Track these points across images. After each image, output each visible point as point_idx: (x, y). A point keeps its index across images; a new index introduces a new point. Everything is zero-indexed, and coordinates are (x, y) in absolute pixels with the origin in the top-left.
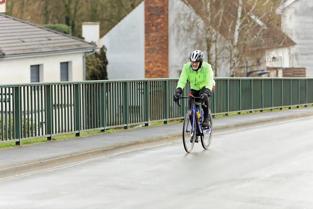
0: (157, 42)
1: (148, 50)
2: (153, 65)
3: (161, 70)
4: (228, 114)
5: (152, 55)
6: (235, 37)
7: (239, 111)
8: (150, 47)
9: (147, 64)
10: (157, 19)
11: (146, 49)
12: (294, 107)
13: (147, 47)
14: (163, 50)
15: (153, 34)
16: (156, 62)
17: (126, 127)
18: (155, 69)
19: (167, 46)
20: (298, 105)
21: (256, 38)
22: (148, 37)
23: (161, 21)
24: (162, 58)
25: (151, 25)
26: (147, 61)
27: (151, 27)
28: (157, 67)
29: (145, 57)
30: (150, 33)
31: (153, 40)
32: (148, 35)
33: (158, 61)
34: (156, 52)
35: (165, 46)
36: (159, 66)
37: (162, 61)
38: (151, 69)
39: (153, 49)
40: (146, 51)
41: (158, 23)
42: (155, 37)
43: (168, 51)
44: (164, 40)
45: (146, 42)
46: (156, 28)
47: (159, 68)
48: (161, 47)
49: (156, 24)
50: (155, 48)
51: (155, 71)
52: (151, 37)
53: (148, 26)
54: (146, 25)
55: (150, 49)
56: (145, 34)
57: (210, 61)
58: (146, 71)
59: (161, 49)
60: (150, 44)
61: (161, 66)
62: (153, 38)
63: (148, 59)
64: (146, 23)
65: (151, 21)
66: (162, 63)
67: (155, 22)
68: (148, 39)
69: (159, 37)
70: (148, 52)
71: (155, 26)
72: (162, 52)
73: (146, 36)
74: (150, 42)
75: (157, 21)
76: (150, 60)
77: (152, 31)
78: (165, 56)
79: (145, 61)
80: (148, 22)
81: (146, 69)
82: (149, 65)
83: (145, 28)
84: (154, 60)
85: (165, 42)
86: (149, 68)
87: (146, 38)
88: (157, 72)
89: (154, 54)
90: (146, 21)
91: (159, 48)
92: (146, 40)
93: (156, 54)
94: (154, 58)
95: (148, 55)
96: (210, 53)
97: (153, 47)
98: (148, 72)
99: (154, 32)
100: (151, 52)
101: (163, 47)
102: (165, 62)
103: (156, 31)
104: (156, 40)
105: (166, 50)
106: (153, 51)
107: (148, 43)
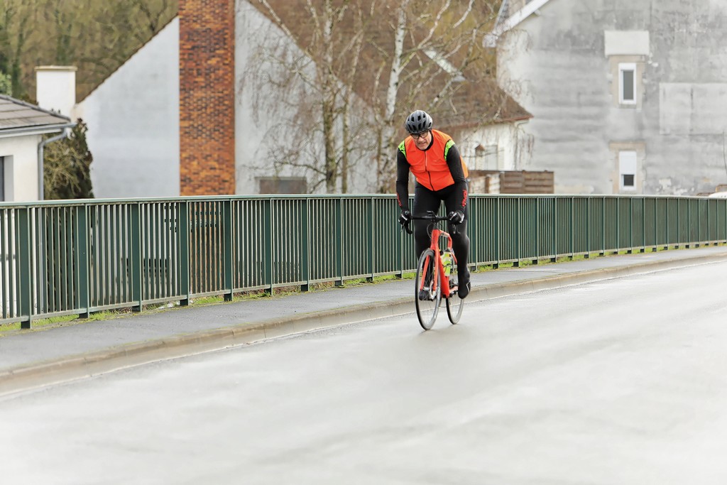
0: (208, 111)
1: (187, 130)
2: (198, 163)
3: (219, 176)
4: (371, 278)
5: (196, 141)
6: (388, 101)
7: (399, 272)
8: (191, 123)
9: (184, 162)
10: (209, 59)
11: (181, 128)
12: (525, 262)
13: (186, 124)
14: (221, 130)
15: (200, 94)
16: (206, 158)
17: (138, 309)
18: (203, 174)
19: (232, 121)
20: (535, 258)
21: (437, 102)
22: (187, 100)
23: (218, 62)
24: (219, 149)
25: (195, 72)
26: (184, 155)
27: (195, 77)
28: (208, 168)
29: (182, 146)
30: (193, 90)
31: (199, 107)
32: (187, 95)
33: (210, 156)
34: (207, 136)
35: (227, 120)
36: (213, 167)
37: (219, 156)
38: (195, 174)
39: (200, 128)
40: (182, 133)
41: (211, 66)
42: (204, 100)
43: (233, 133)
44: (224, 108)
45: (182, 112)
46: (206, 79)
47: (212, 171)
48: (216, 123)
49: (206, 69)
50: (204, 125)
51: (203, 178)
52: (195, 100)
53: (187, 74)
54: (183, 72)
55: (191, 128)
56: (181, 94)
57: (330, 156)
58: (183, 178)
59: (216, 128)
60: (192, 117)
61: (217, 166)
62: (199, 102)
63: (188, 151)
64: (182, 67)
65: (195, 62)
66: (221, 161)
67: (204, 64)
68: (187, 105)
69: (213, 100)
70: (187, 135)
71: (203, 74)
72: (221, 135)
73: (182, 97)
74: (192, 112)
75: (209, 62)
76: (191, 153)
77: (197, 87)
78: (227, 143)
79: (181, 155)
80: (188, 64)
81: (182, 175)
82: (189, 164)
83: (181, 80)
84: (202, 154)
85: (227, 112)
86: (190, 171)
87: (182, 102)
88: (208, 181)
89: (202, 138)
90: (183, 64)
91: (212, 125)
92: (182, 107)
93: (205, 138)
94: (203, 148)
95: (187, 140)
96: (331, 137)
97: (200, 123)
98: (187, 181)
99: (202, 87)
100: (195, 135)
101: (222, 122)
102: (228, 159)
103: (205, 87)
104: (206, 108)
105: (230, 130)
106: (200, 133)
107: (187, 115)
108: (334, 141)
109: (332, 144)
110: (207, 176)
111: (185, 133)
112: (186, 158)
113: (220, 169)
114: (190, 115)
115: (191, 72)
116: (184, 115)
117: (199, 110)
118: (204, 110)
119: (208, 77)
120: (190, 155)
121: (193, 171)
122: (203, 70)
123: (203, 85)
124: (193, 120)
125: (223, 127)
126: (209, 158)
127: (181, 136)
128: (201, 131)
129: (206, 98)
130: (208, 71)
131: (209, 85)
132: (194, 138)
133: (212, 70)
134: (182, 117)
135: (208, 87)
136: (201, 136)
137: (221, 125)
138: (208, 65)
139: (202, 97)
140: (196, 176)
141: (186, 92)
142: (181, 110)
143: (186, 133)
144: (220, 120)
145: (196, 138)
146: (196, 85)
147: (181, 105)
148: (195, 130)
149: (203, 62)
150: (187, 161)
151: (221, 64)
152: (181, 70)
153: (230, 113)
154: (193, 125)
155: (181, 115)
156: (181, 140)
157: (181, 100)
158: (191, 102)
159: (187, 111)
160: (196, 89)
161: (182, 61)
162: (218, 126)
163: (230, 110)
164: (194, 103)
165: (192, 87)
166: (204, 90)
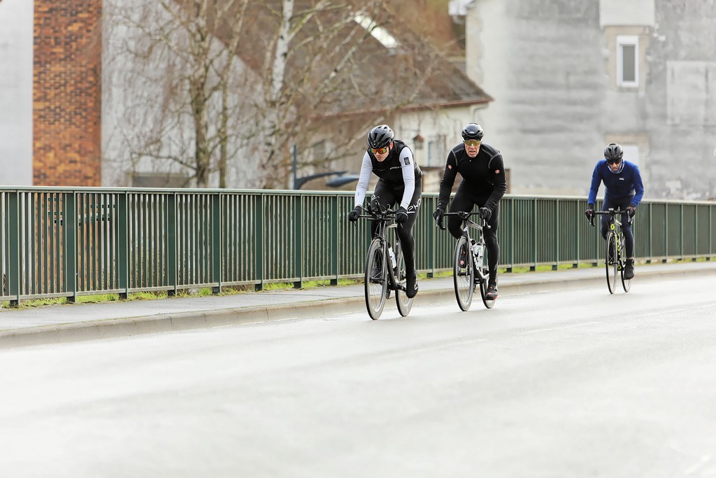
0: (69, 89)
1: (42, 113)
2: (55, 155)
3: (80, 171)
5: (52, 127)
8: (47, 104)
9: (38, 153)
10: (69, 24)
11: (35, 111)
13: (41, 105)
14: (84, 114)
15: (57, 68)
16: (65, 148)
18: (61, 169)
19: (98, 102)
22: (43, 76)
23: (80, 28)
24: (81, 137)
25: (52, 41)
26: (38, 145)
27: (53, 47)
28: (67, 161)
29: (35, 133)
30: (50, 63)
31: (57, 85)
32: (42, 69)
33: (70, 145)
34: (66, 120)
35: (91, 101)
36: (74, 159)
37: (80, 146)
38: (50, 168)
39: (58, 110)
40: (36, 117)
41: (72, 34)
42: (63, 75)
43: (99, 117)
44: (87, 85)
45: (36, 91)
46: (66, 50)
47: (72, 165)
48: (78, 105)
49: (66, 37)
50: (62, 107)
51: (60, 174)
52: (52, 75)
53: (43, 44)
54: (38, 41)
55: (47, 110)
56: (35, 68)
57: (201, 146)
58: (36, 174)
59: (78, 111)
60: (49, 97)
61: (78, 158)
62: (58, 79)
63: (43, 139)
64: (36, 35)
65: (53, 28)
66: (83, 152)
67: (64, 31)
68: (42, 82)
69: (74, 76)
70: (42, 119)
71: (63, 44)
72: (83, 120)
73: (36, 72)
74: (48, 91)
75: (70, 28)
76: (47, 142)
77: (55, 59)
78: (90, 130)
79: (34, 145)
80: (44, 31)
81: (35, 169)
82: (44, 155)
83: (35, 51)
84: (60, 144)
85: (90, 91)
86: (45, 165)
87: (36, 79)
88: (66, 177)
89: (60, 124)
90: (38, 31)
91: (73, 107)
92: (36, 85)
93: (64, 124)
94: (61, 136)
95: (42, 126)
96: (202, 123)
97: (57, 104)
98: (42, 177)
99: (61, 60)
100: (52, 120)
101: (85, 104)
102: (91, 149)
103: (65, 59)
104: (65, 85)
105: (94, 114)
106: (57, 117)
107: (42, 95)
108: (206, 127)
109: (203, 131)
110: (65, 171)
111: (39, 117)
112: (40, 148)
113: (82, 162)
114: (46, 94)
115: (47, 40)
116: (39, 95)
117: (56, 88)
118: (62, 88)
119: (68, 47)
120: (45, 145)
121: (48, 165)
122: (63, 38)
123: (62, 56)
124: (49, 100)
125: (85, 110)
126: (68, 148)
127: (35, 121)
128: (59, 114)
129: (65, 73)
130: (68, 40)
131: (70, 56)
132: (50, 124)
133: (73, 38)
134: (36, 98)
135: (68, 59)
136: (59, 120)
137: (84, 107)
138: (70, 32)
139: (61, 73)
140: (53, 171)
141: (41, 66)
142: (35, 88)
143: (41, 117)
144: (83, 101)
145: (53, 124)
146: (53, 56)
147: (35, 82)
148: (52, 113)
149: (63, 28)
150: (42, 152)
151: (84, 31)
152: (35, 38)
153: (95, 91)
154: (49, 108)
155: (34, 94)
156: (35, 126)
157: (35, 75)
158: (48, 78)
159: (42, 89)
160: (53, 62)
161: (37, 28)
162: (80, 108)
163: (94, 88)
164: (51, 79)
165: (49, 59)
166: (63, 62)
